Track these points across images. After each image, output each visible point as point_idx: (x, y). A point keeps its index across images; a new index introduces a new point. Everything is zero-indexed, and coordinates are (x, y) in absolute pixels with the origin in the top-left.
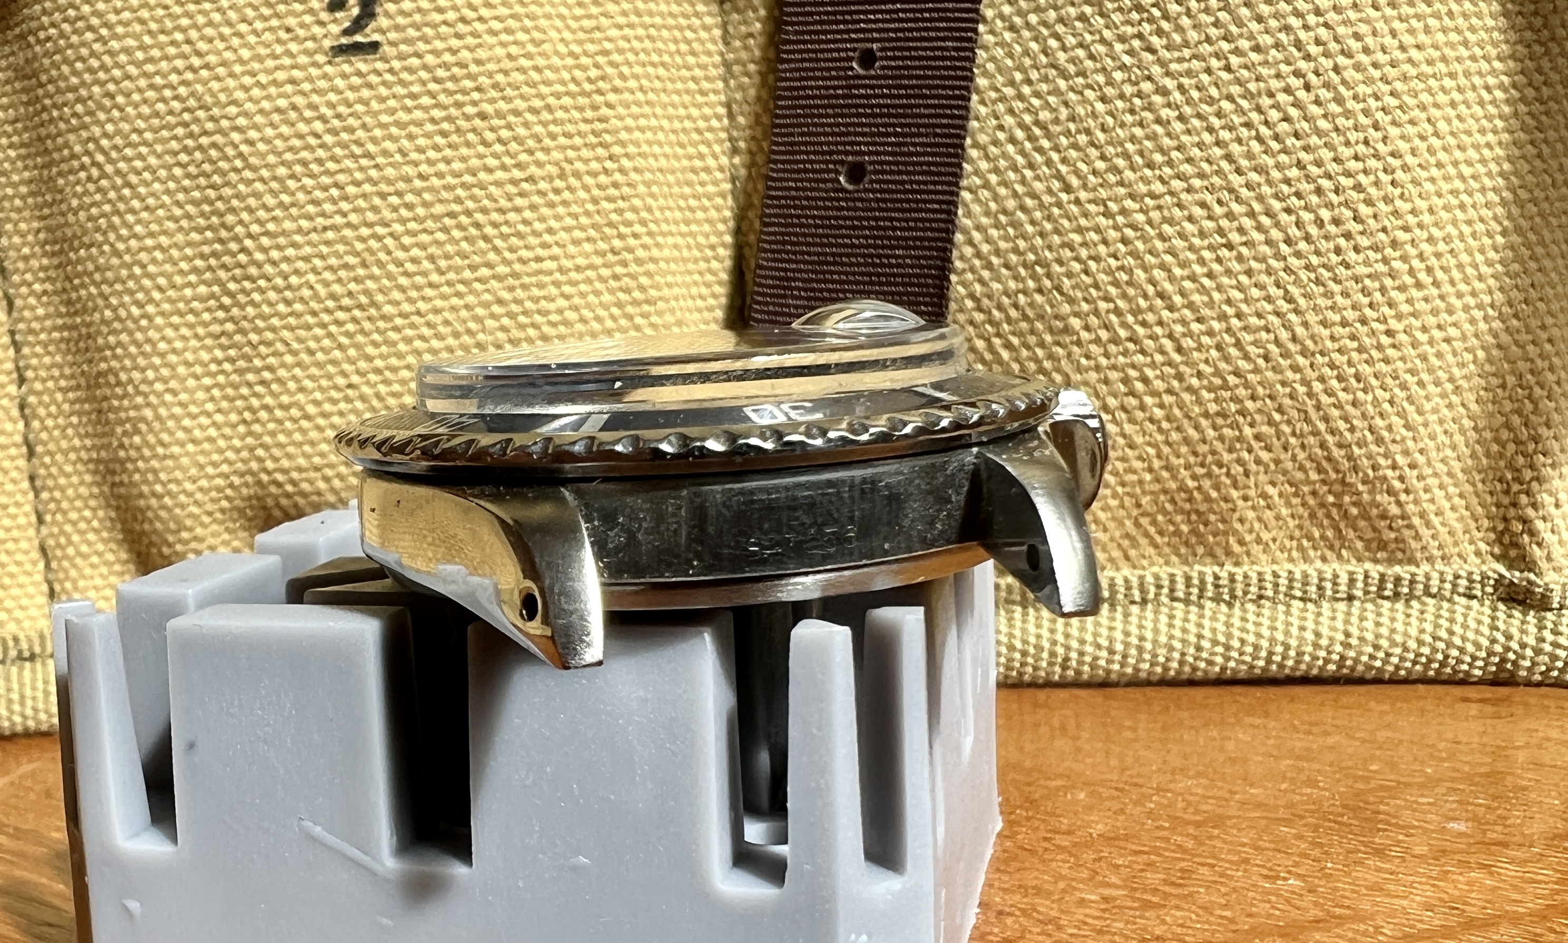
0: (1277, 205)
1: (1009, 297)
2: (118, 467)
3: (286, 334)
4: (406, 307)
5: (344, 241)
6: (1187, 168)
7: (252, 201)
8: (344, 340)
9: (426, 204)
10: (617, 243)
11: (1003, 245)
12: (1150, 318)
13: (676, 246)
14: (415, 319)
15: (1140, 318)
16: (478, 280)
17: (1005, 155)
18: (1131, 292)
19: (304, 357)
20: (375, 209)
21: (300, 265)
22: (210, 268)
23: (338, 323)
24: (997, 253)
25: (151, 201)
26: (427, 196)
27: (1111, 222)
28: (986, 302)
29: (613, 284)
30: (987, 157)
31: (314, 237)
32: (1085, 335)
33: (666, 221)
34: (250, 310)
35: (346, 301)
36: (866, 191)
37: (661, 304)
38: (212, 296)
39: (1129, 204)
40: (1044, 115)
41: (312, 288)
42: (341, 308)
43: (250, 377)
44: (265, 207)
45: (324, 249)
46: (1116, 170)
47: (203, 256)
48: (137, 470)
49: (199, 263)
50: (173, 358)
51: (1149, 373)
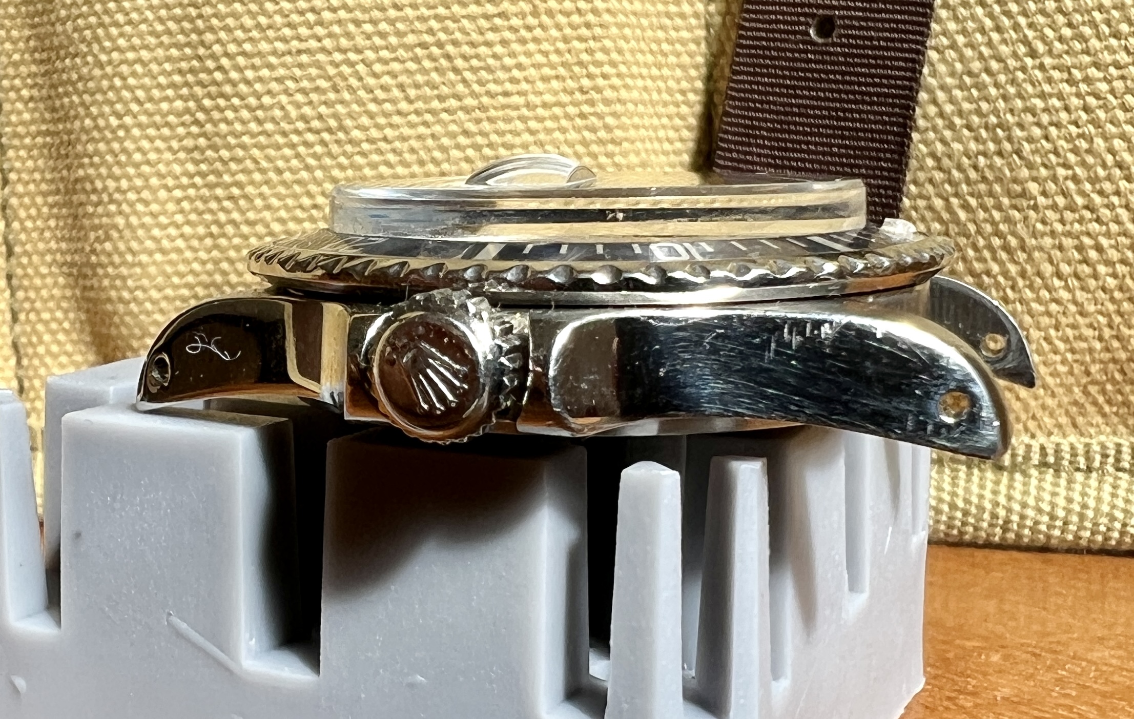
1: (969, 158)
2: (90, 273)
3: (256, 152)
4: (374, 133)
5: (318, 65)
7: (230, 21)
8: (311, 161)
9: (399, 34)
10: (586, 82)
11: (966, 106)
12: (1108, 187)
13: (645, 89)
14: (382, 145)
15: (1098, 187)
16: (446, 110)
17: (973, 17)
19: (272, 175)
20: (348, 35)
21: (274, 86)
22: (187, 84)
23: (306, 144)
24: (960, 113)
25: (134, 16)
26: (400, 26)
27: (1074, 89)
28: (946, 162)
29: (579, 121)
30: (956, 18)
31: (288, 59)
32: (1041, 200)
33: (637, 64)
34: (223, 127)
35: (316, 124)
36: (834, 45)
37: (625, 145)
38: (187, 111)
41: (282, 108)
42: (310, 130)
43: (219, 192)
44: (242, 27)
45: (298, 72)
46: (1082, 38)
47: (180, 72)
48: (107, 275)
49: (177, 78)
50: (146, 169)
51: (1104, 242)
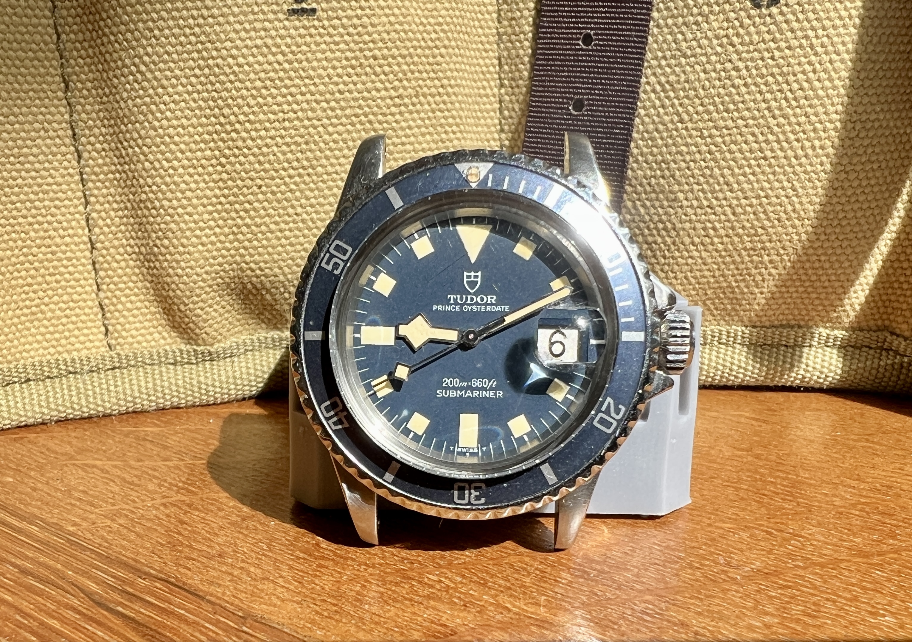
0: (792, 137)
6: (746, 114)
17: (649, 99)
18: (711, 181)
23: (290, 177)
25: (176, 97)
26: (342, 104)
31: (277, 125)
34: (238, 167)
36: (583, 115)
38: (215, 157)
39: (714, 131)
40: (672, 78)
42: (292, 168)
44: (248, 105)
45: (283, 133)
46: (709, 112)
47: (209, 133)
49: (207, 137)
50: (189, 194)
